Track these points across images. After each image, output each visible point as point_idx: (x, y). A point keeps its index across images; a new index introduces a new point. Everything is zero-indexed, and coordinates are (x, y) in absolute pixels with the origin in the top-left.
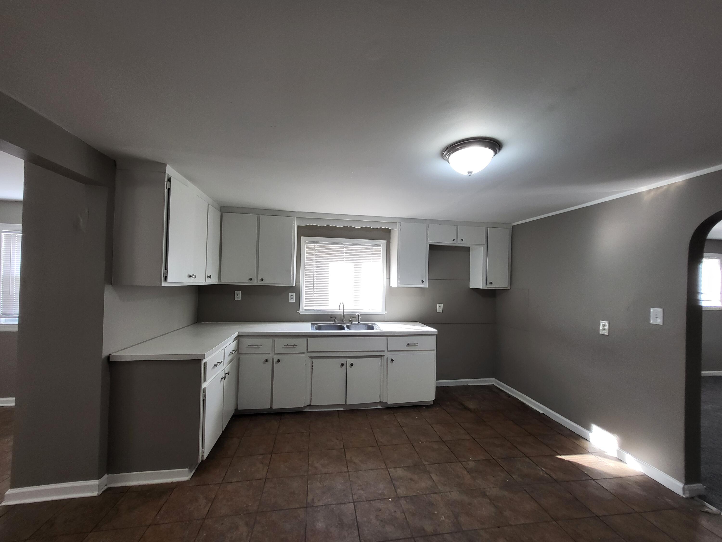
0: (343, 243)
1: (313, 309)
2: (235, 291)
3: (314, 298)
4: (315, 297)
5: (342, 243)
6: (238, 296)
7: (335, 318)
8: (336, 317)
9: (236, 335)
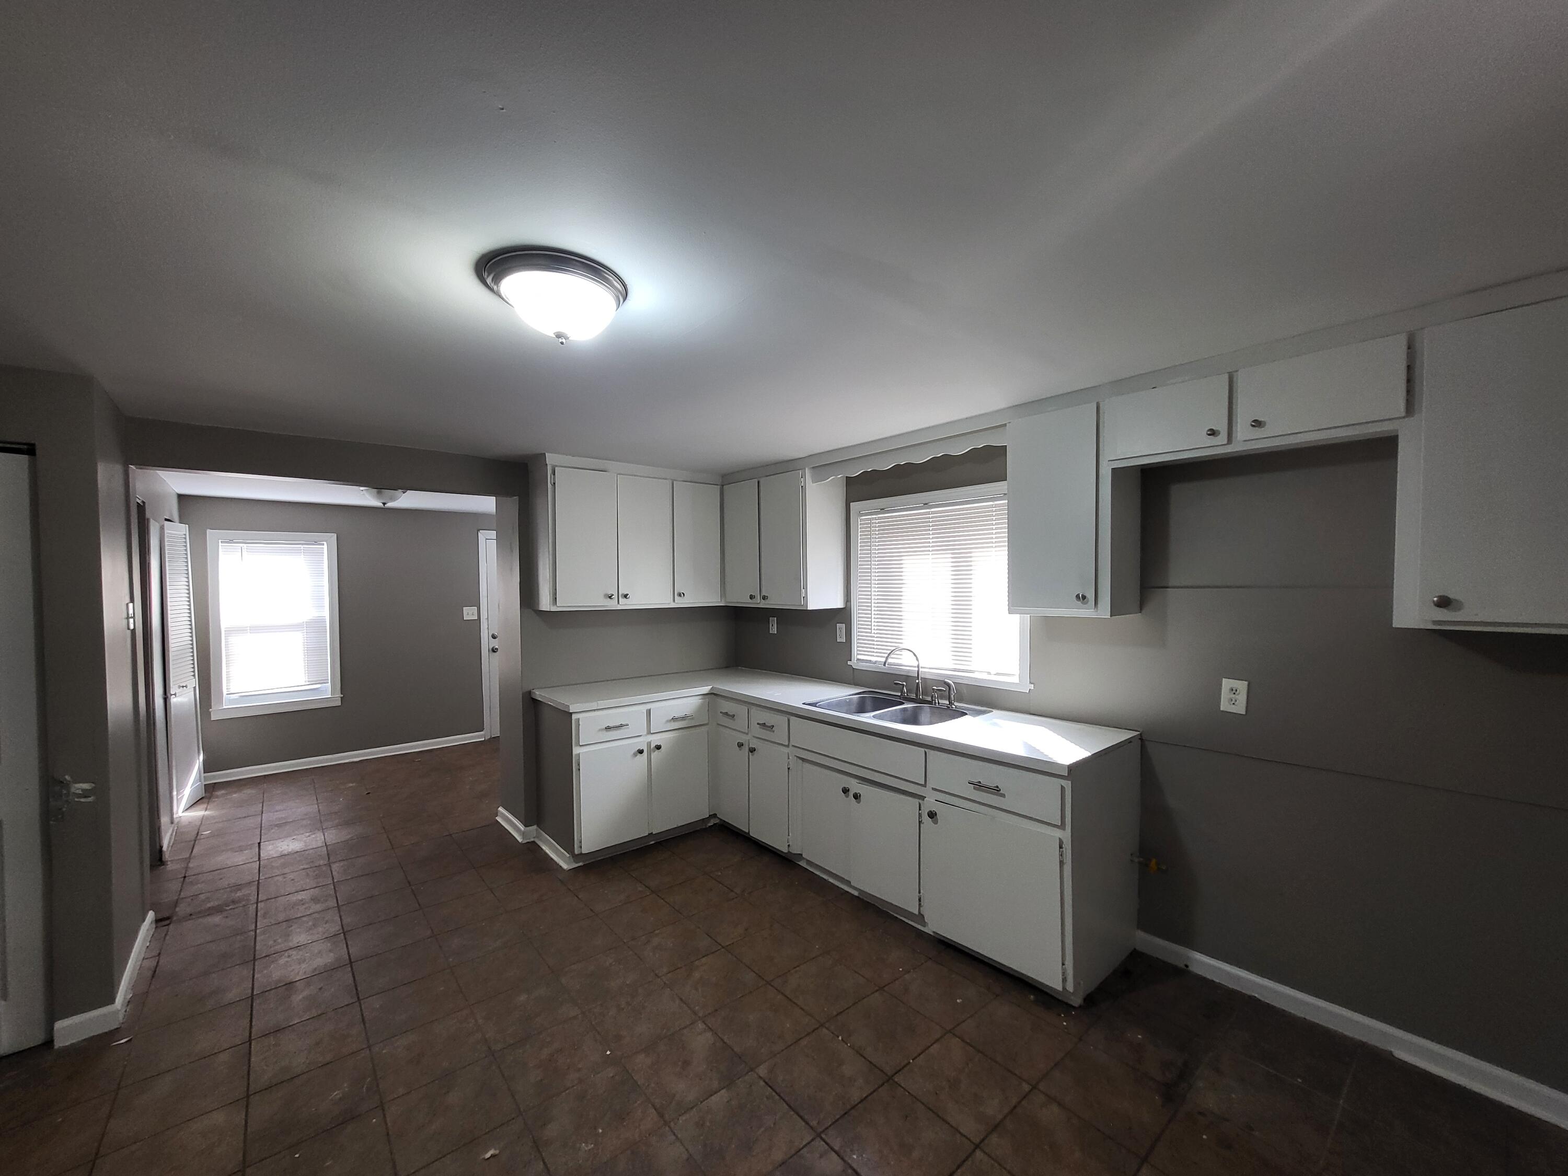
0: (926, 504)
1: (871, 661)
2: (770, 618)
3: (874, 637)
4: (874, 633)
5: (924, 504)
6: (773, 626)
7: (903, 685)
8: (905, 683)
9: (706, 689)
